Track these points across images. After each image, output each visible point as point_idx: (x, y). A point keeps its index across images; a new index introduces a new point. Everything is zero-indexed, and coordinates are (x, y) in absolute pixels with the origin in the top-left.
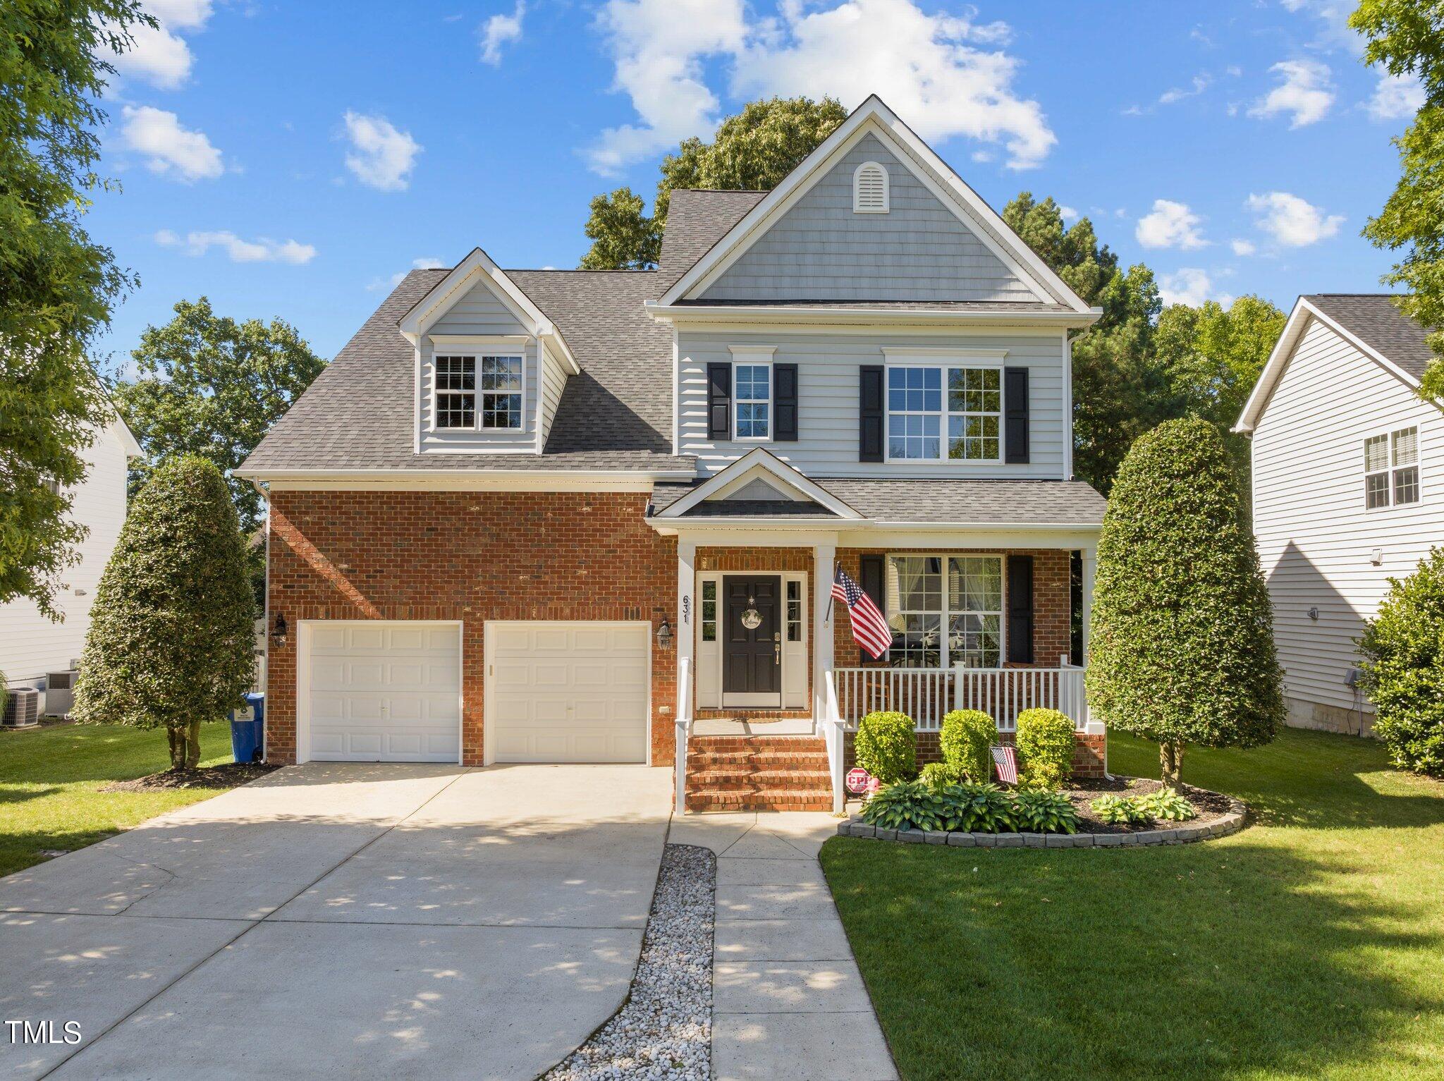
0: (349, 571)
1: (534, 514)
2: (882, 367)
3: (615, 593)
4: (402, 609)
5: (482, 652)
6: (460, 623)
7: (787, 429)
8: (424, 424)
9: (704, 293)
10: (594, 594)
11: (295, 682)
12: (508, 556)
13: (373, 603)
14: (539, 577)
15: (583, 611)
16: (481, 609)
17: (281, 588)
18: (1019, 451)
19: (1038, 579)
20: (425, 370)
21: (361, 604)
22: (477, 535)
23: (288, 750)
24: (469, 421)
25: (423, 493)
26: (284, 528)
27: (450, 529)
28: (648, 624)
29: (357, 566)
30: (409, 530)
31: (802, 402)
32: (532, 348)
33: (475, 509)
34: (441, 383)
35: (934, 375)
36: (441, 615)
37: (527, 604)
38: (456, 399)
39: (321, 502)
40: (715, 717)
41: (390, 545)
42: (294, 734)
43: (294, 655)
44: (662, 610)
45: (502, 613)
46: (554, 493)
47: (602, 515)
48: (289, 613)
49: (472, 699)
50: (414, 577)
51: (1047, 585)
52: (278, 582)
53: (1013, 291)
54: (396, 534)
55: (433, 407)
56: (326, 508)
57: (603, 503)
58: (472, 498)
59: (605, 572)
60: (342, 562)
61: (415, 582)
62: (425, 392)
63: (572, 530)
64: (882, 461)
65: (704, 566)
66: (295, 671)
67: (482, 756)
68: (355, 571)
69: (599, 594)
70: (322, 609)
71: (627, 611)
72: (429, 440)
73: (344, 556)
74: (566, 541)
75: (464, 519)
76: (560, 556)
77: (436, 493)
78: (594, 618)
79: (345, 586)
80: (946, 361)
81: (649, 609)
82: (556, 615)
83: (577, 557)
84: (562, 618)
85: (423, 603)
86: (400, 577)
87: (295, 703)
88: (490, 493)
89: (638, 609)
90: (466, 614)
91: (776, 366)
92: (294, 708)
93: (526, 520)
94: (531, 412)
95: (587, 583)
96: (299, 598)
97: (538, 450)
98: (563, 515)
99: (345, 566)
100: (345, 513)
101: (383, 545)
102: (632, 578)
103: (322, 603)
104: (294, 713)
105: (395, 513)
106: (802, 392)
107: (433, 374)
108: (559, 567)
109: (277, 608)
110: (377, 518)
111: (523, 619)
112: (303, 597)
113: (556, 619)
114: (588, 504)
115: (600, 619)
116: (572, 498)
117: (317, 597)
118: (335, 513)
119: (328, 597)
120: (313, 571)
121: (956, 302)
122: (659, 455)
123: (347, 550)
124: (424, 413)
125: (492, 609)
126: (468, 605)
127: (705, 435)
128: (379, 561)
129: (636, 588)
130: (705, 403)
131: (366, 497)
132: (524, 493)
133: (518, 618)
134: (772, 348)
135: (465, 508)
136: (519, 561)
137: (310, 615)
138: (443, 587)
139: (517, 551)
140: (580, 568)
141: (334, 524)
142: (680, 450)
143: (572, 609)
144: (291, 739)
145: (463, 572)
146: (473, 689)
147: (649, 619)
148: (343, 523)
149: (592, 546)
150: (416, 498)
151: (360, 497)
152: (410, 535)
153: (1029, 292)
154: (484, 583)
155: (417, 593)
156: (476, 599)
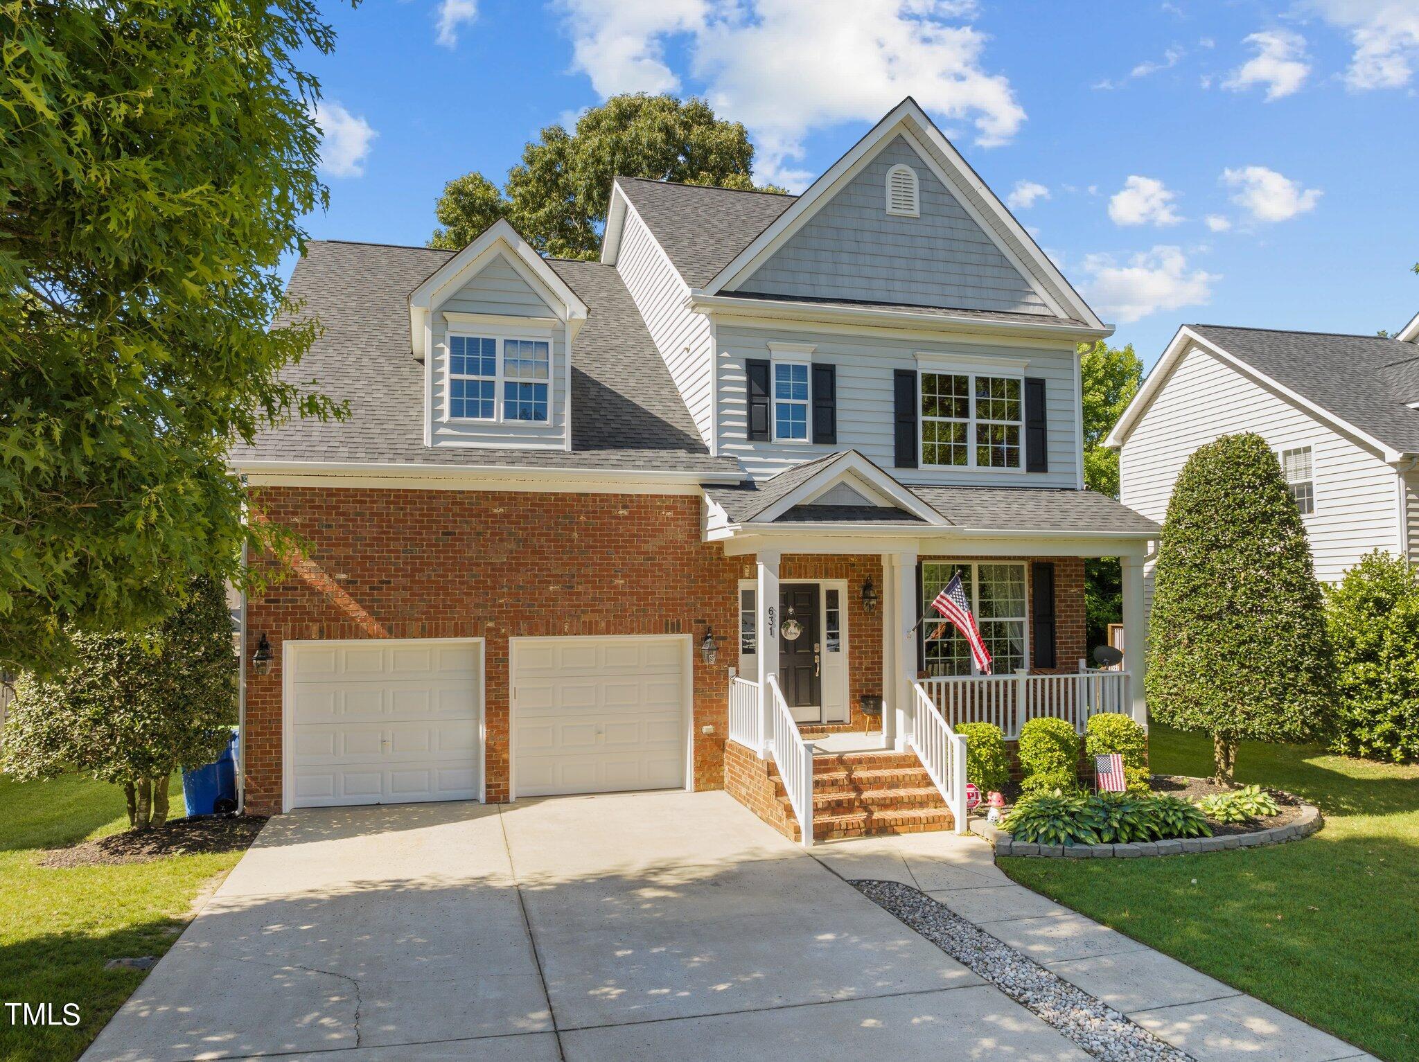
0: (349, 582)
1: (565, 517)
2: (916, 372)
3: (654, 605)
4: (414, 626)
5: (507, 672)
6: (481, 641)
7: (826, 432)
8: (436, 413)
9: (742, 286)
10: (631, 605)
11: (280, 715)
12: (537, 564)
13: (377, 619)
14: (572, 587)
16: (506, 624)
17: (262, 602)
18: (1038, 462)
19: (1058, 586)
20: (437, 352)
21: (364, 620)
22: (501, 540)
23: (273, 797)
24: (488, 412)
25: (438, 492)
27: (470, 534)
28: (688, 638)
29: (359, 576)
30: (421, 534)
31: (840, 404)
32: (560, 333)
33: (498, 510)
34: (456, 367)
35: (963, 382)
36: (459, 632)
37: (559, 618)
38: (473, 385)
39: (313, 501)
41: (398, 551)
42: (280, 777)
43: (280, 683)
44: (704, 622)
45: (530, 628)
46: (587, 495)
47: (639, 518)
48: (272, 632)
49: (497, 727)
50: (428, 588)
51: (1066, 591)
52: (260, 595)
53: (1030, 304)
54: (404, 539)
55: (446, 394)
56: (320, 507)
57: (639, 506)
58: (495, 499)
59: (644, 581)
60: (339, 572)
61: (428, 594)
62: (438, 376)
63: (607, 535)
64: (915, 466)
65: (747, 575)
66: (280, 702)
67: (507, 791)
68: (356, 582)
69: (637, 605)
70: (314, 628)
71: (667, 624)
72: (442, 431)
73: (342, 565)
74: (602, 547)
75: (486, 522)
76: (595, 564)
77: (453, 492)
79: (344, 601)
80: (974, 369)
81: (689, 620)
82: (591, 629)
83: (614, 565)
84: (597, 633)
85: (438, 619)
86: (411, 588)
87: (280, 740)
88: (516, 493)
89: (678, 621)
90: (489, 630)
91: (815, 366)
92: (280, 746)
93: (556, 523)
94: (560, 403)
95: (624, 594)
96: (286, 614)
97: (567, 446)
98: (598, 518)
99: (344, 576)
100: (343, 514)
101: (388, 551)
102: (672, 587)
103: (314, 620)
104: (280, 752)
105: (405, 515)
106: (839, 393)
107: (446, 356)
108: (594, 576)
109: (258, 627)
110: (382, 521)
111: (554, 634)
112: (291, 614)
113: (590, 633)
114: (624, 507)
115: (639, 633)
116: (607, 500)
117: (308, 613)
118: (331, 514)
119: (323, 613)
120: (303, 582)
121: (983, 311)
122: (697, 455)
123: (346, 558)
124: (436, 401)
125: (518, 624)
126: (491, 620)
127: (745, 436)
128: (385, 570)
129: (676, 599)
130: (744, 401)
131: (369, 496)
132: (554, 494)
133: (548, 634)
134: (811, 347)
135: (487, 510)
136: (548, 570)
137: (298, 634)
138: (462, 600)
139: (547, 558)
140: (616, 576)
141: (329, 526)
142: (719, 450)
143: (608, 623)
144: (276, 783)
145: (485, 582)
146: (498, 715)
147: (689, 632)
148: (341, 526)
149: (628, 553)
150: (429, 498)
151: (362, 496)
152: (422, 540)
153: (1045, 305)
154: (509, 594)
155: (431, 607)
156: (500, 612)
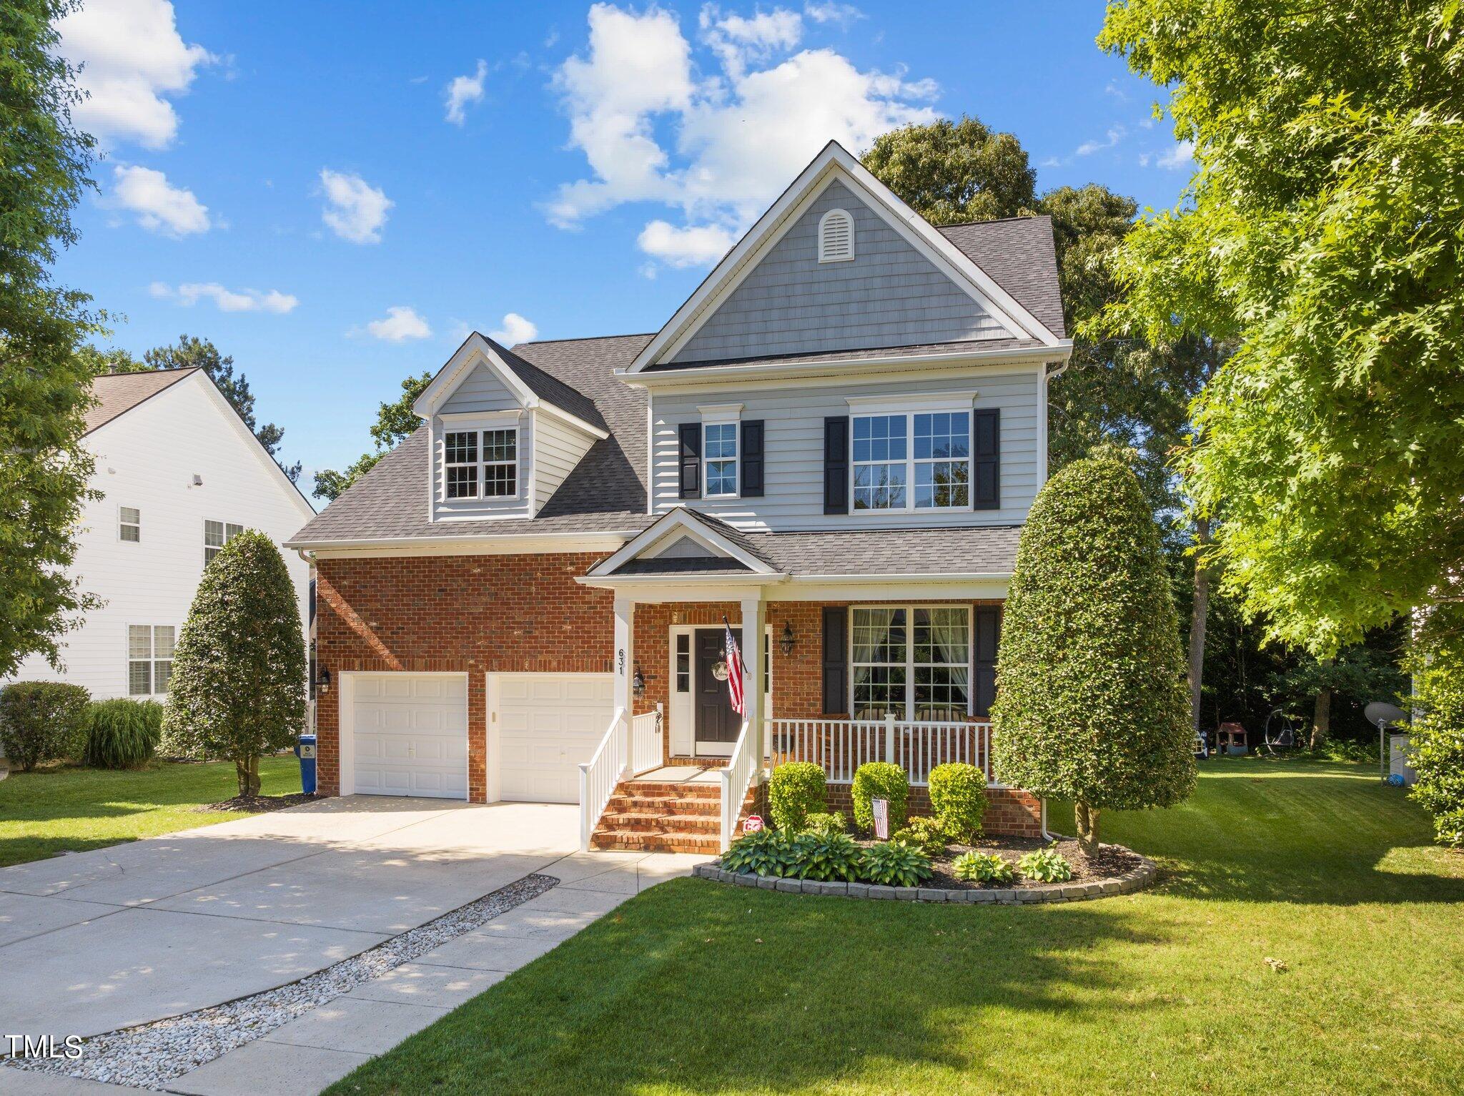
0: (378, 628)
1: (527, 574)
2: (846, 419)
3: (596, 647)
4: (419, 662)
5: (484, 700)
6: (466, 674)
7: (753, 485)
8: (437, 496)
9: (676, 358)
10: (577, 647)
11: (337, 725)
12: (504, 614)
13: (396, 657)
14: (531, 632)
15: (569, 663)
16: (483, 662)
17: (326, 643)
18: (989, 497)
20: (437, 447)
21: (388, 657)
22: (479, 594)
23: (333, 783)
24: (473, 493)
25: (435, 557)
26: (328, 592)
27: (457, 590)
29: (384, 624)
30: (423, 591)
31: (768, 458)
32: (525, 420)
33: (477, 571)
34: (450, 458)
35: (899, 422)
36: (450, 667)
37: (521, 657)
38: (463, 470)
39: (355, 568)
40: (685, 764)
41: (409, 605)
42: (338, 770)
43: (337, 702)
45: (500, 664)
46: (543, 554)
48: (332, 665)
49: (476, 743)
50: (429, 633)
52: (324, 638)
53: (987, 328)
54: (413, 595)
55: (443, 480)
56: (360, 573)
57: (585, 561)
58: (474, 561)
59: (587, 627)
60: (372, 621)
61: (429, 638)
62: (437, 466)
63: (558, 588)
64: (845, 511)
65: (675, 621)
66: (337, 716)
67: (485, 794)
68: (382, 628)
69: (582, 647)
70: (357, 662)
71: (606, 664)
72: (441, 509)
73: (373, 615)
74: (554, 598)
75: (468, 580)
76: (548, 613)
77: (445, 557)
78: (577, 670)
79: (374, 642)
80: (910, 407)
82: (545, 667)
83: (563, 613)
84: (550, 671)
85: (435, 657)
86: (417, 633)
87: (338, 743)
88: (489, 556)
90: (471, 666)
91: (743, 423)
92: (338, 747)
93: (519, 580)
94: (525, 480)
95: (572, 638)
96: (340, 652)
97: (531, 514)
98: (550, 574)
99: (374, 624)
100: (373, 577)
101: (403, 605)
102: (610, 632)
103: (357, 657)
104: (338, 752)
105: (413, 577)
106: (768, 447)
107: (443, 450)
108: (548, 623)
109: (323, 661)
110: (398, 582)
111: (517, 670)
112: (343, 652)
113: (545, 671)
114: (572, 564)
115: (583, 671)
116: (558, 559)
117: (353, 652)
118: (366, 578)
119: (362, 652)
120: (350, 628)
121: (921, 345)
122: (634, 515)
123: (376, 610)
124: (437, 486)
125: (492, 662)
126: (472, 658)
127: (677, 495)
128: (401, 619)
130: (677, 463)
131: (391, 563)
132: (517, 555)
133: (513, 670)
134: (739, 406)
135: (469, 570)
136: (513, 618)
137: (349, 667)
138: (452, 642)
139: (512, 609)
140: (564, 623)
141: (366, 587)
142: (654, 509)
143: (559, 662)
145: (468, 628)
146: (477, 734)
148: (373, 586)
149: (575, 603)
150: (429, 562)
151: (386, 563)
152: (425, 595)
153: (1003, 327)
154: (485, 638)
155: (430, 647)
156: (478, 652)
